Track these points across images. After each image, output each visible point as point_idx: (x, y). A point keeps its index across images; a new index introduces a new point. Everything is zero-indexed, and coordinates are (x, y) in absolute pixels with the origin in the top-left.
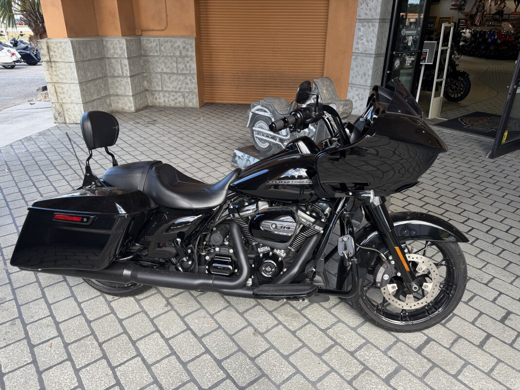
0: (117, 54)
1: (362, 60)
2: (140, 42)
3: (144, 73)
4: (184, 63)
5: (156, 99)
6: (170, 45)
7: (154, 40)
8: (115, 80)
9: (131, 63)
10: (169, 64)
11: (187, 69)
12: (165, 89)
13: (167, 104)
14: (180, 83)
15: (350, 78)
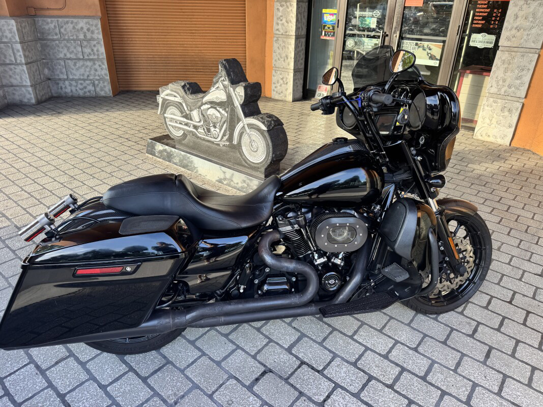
0: (6, 37)
1: (284, 42)
2: (34, 24)
3: (44, 59)
4: (90, 47)
5: (61, 88)
6: (71, 26)
7: (51, 21)
8: (7, 68)
9: (25, 48)
10: (72, 49)
11: (94, 54)
12: (71, 77)
13: (75, 94)
14: (88, 70)
15: (273, 61)
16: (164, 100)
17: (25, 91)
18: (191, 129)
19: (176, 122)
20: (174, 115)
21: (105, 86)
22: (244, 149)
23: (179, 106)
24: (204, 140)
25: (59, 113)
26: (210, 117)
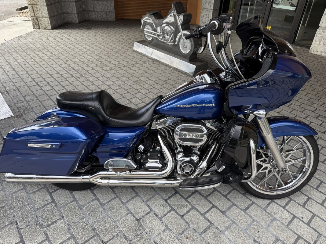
5: (90, 16)
8: (66, 4)
12: (95, 10)
13: (97, 19)
14: (104, 6)
15: (202, 4)
16: (145, 22)
17: (74, 16)
18: (156, 36)
19: (149, 33)
20: (149, 29)
21: (112, 16)
22: (180, 46)
23: (151, 25)
24: (162, 42)
25: (90, 28)
26: (166, 30)
